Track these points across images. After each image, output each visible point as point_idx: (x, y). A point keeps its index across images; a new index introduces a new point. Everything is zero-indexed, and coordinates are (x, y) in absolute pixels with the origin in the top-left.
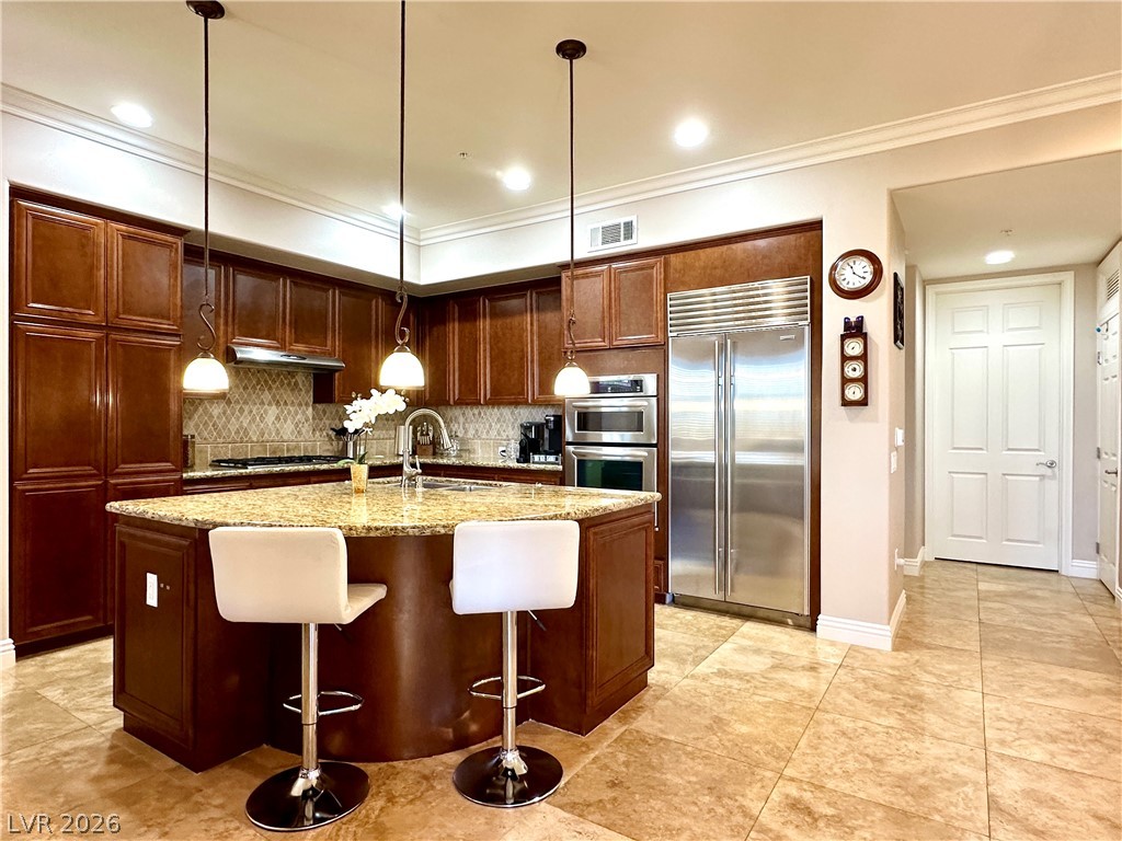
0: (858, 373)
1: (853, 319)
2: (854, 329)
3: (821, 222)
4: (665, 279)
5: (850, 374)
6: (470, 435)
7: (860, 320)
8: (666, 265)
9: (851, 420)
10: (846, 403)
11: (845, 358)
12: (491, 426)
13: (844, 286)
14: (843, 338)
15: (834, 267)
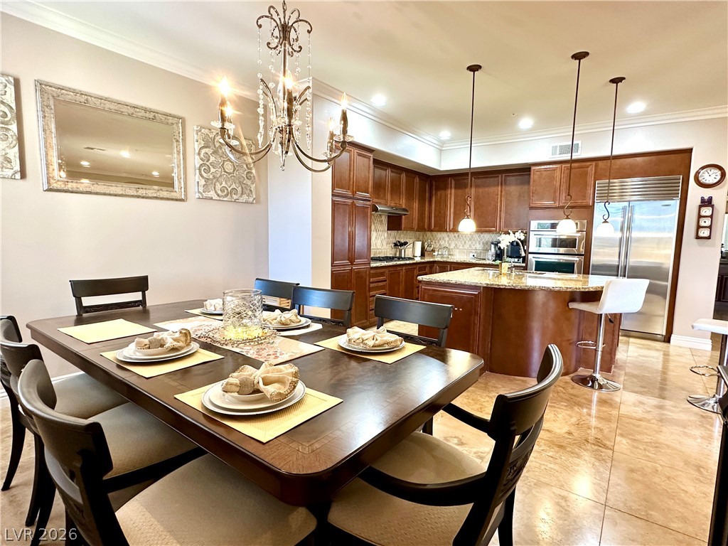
0: (708, 223)
1: (706, 198)
2: (707, 203)
3: (692, 149)
4: (595, 173)
5: (702, 224)
6: (452, 247)
7: (710, 199)
8: (596, 166)
9: (700, 245)
10: (698, 237)
11: (700, 216)
12: (465, 242)
13: (703, 181)
14: (700, 207)
15: (698, 173)
